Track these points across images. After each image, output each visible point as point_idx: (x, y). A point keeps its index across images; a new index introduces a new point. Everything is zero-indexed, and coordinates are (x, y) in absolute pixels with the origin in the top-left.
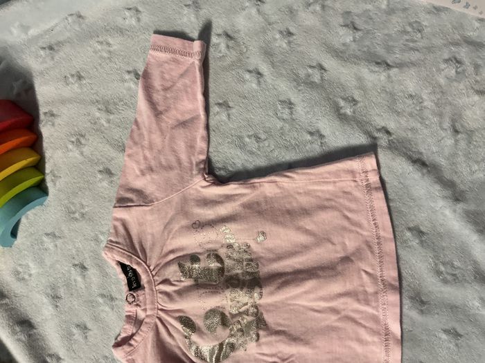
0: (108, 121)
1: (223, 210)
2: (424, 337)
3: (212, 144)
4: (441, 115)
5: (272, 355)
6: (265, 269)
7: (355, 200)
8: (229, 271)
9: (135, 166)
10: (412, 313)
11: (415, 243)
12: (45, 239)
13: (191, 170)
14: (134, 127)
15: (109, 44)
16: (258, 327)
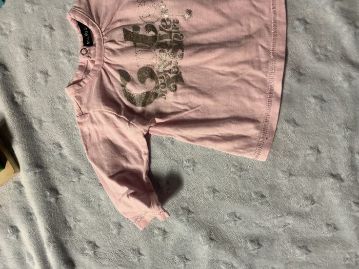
2: (298, 100)
5: (184, 104)
8: (161, 38)
11: (300, 28)
12: (26, 4)
16: (177, 81)
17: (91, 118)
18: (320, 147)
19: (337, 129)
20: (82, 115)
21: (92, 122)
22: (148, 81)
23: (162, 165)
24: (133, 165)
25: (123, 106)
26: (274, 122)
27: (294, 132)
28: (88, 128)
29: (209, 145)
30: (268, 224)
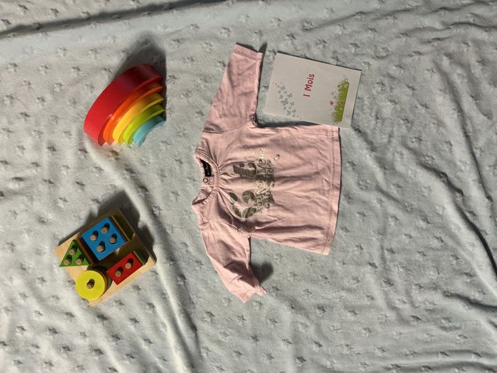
0: (205, 87)
1: (260, 141)
2: (348, 215)
3: (259, 107)
4: (371, 109)
5: (275, 217)
6: (276, 174)
7: (326, 145)
8: (258, 172)
9: (217, 112)
10: (343, 202)
11: (350, 169)
12: (161, 144)
13: (246, 118)
14: (219, 92)
15: (211, 45)
16: (269, 201)
17: (210, 225)
18: (362, 245)
19: (372, 234)
20: (204, 223)
21: (211, 229)
22: (250, 201)
23: (259, 258)
24: (239, 258)
25: (232, 218)
26: (333, 230)
27: (346, 235)
28: (207, 233)
29: (291, 244)
30: (330, 297)
